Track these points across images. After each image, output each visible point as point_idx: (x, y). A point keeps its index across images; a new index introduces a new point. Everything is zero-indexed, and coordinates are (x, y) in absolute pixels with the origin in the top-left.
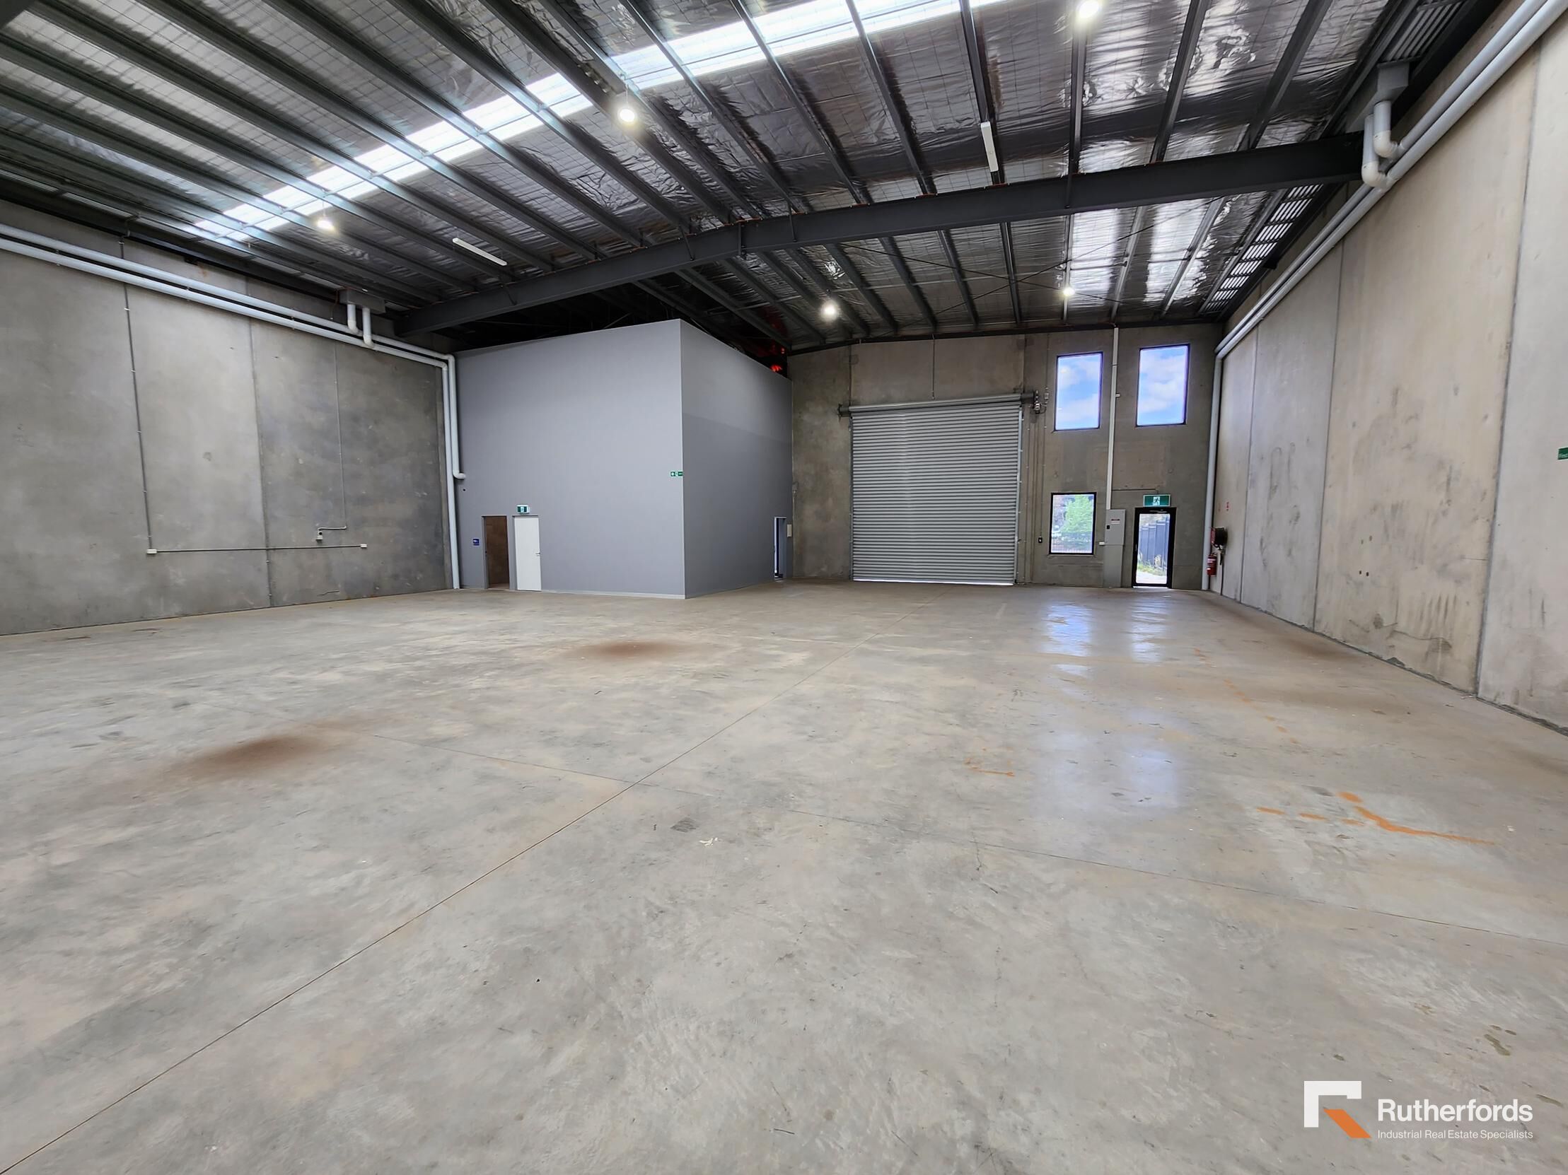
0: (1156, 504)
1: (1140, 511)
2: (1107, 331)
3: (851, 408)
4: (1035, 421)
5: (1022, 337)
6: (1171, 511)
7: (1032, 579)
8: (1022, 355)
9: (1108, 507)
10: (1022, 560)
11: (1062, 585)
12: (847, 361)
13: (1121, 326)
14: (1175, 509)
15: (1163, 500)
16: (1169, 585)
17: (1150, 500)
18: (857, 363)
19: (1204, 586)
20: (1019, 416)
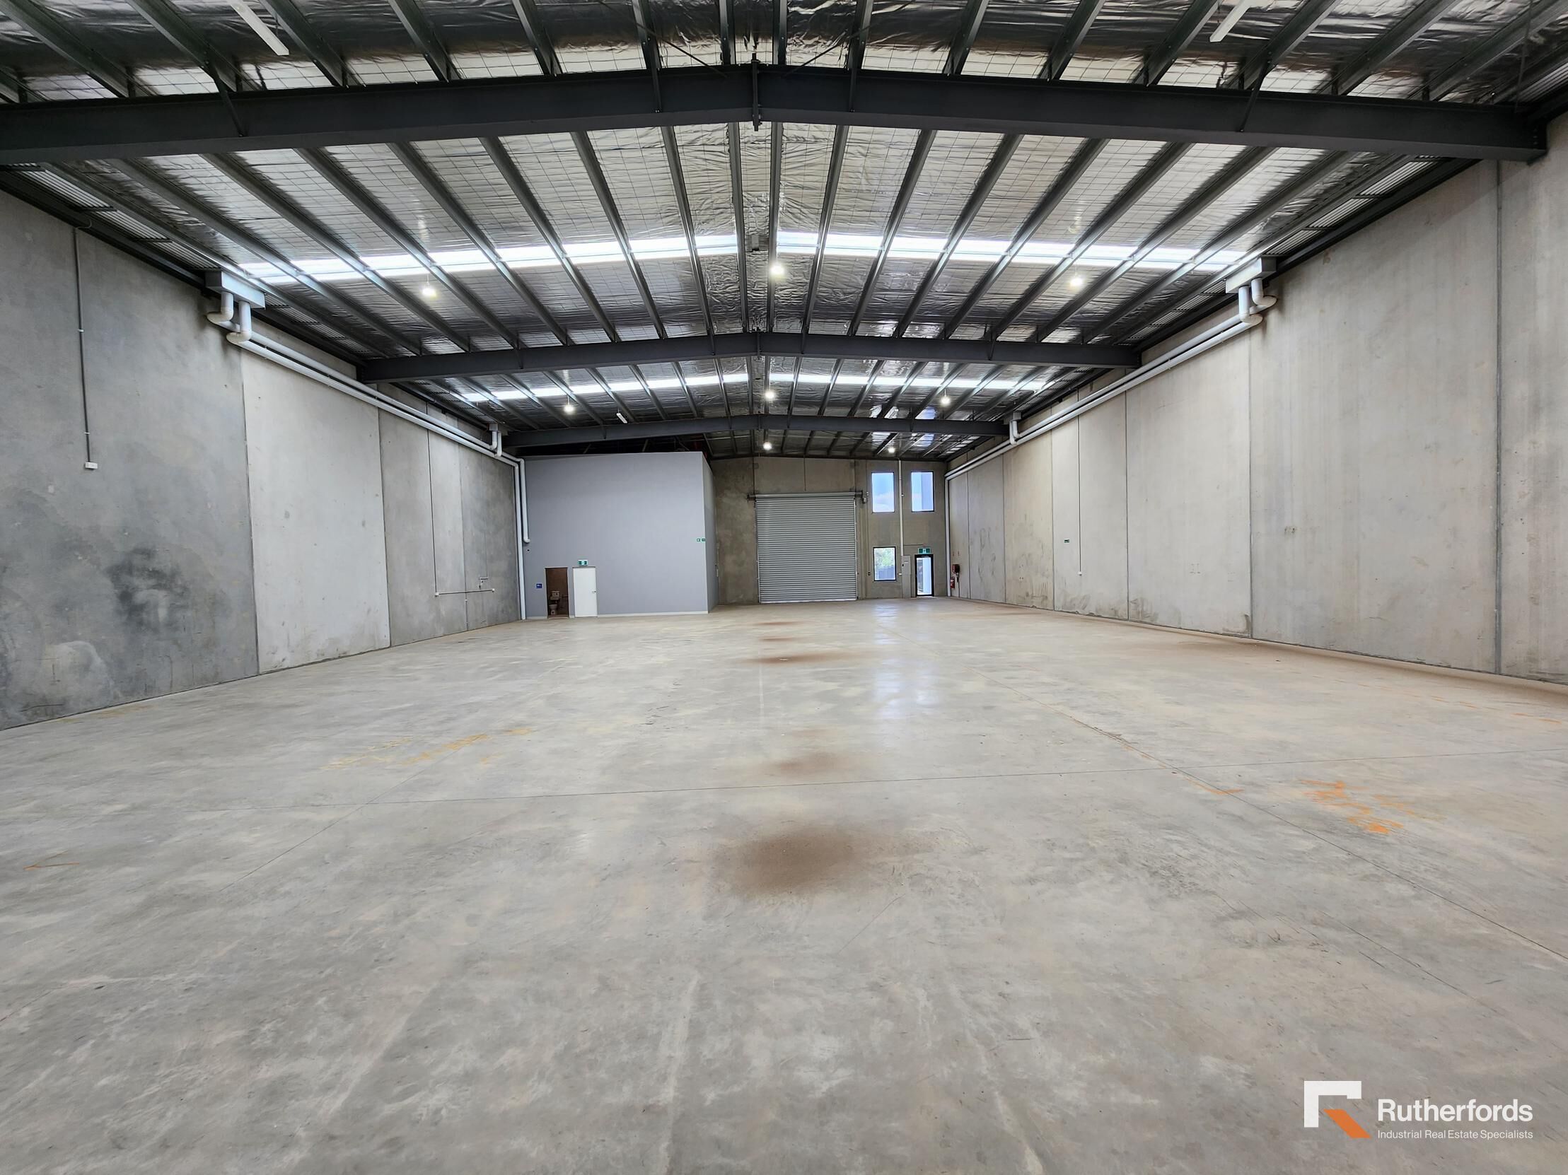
0: (924, 553)
1: (917, 556)
2: (896, 462)
3: (757, 496)
4: (862, 507)
5: (853, 461)
6: (931, 556)
7: (866, 595)
8: (853, 471)
9: (902, 555)
10: (860, 585)
11: (882, 598)
12: (751, 466)
13: (902, 459)
14: (932, 555)
15: (928, 550)
16: (933, 595)
17: (921, 550)
18: (758, 468)
19: (949, 595)
20: (854, 504)
